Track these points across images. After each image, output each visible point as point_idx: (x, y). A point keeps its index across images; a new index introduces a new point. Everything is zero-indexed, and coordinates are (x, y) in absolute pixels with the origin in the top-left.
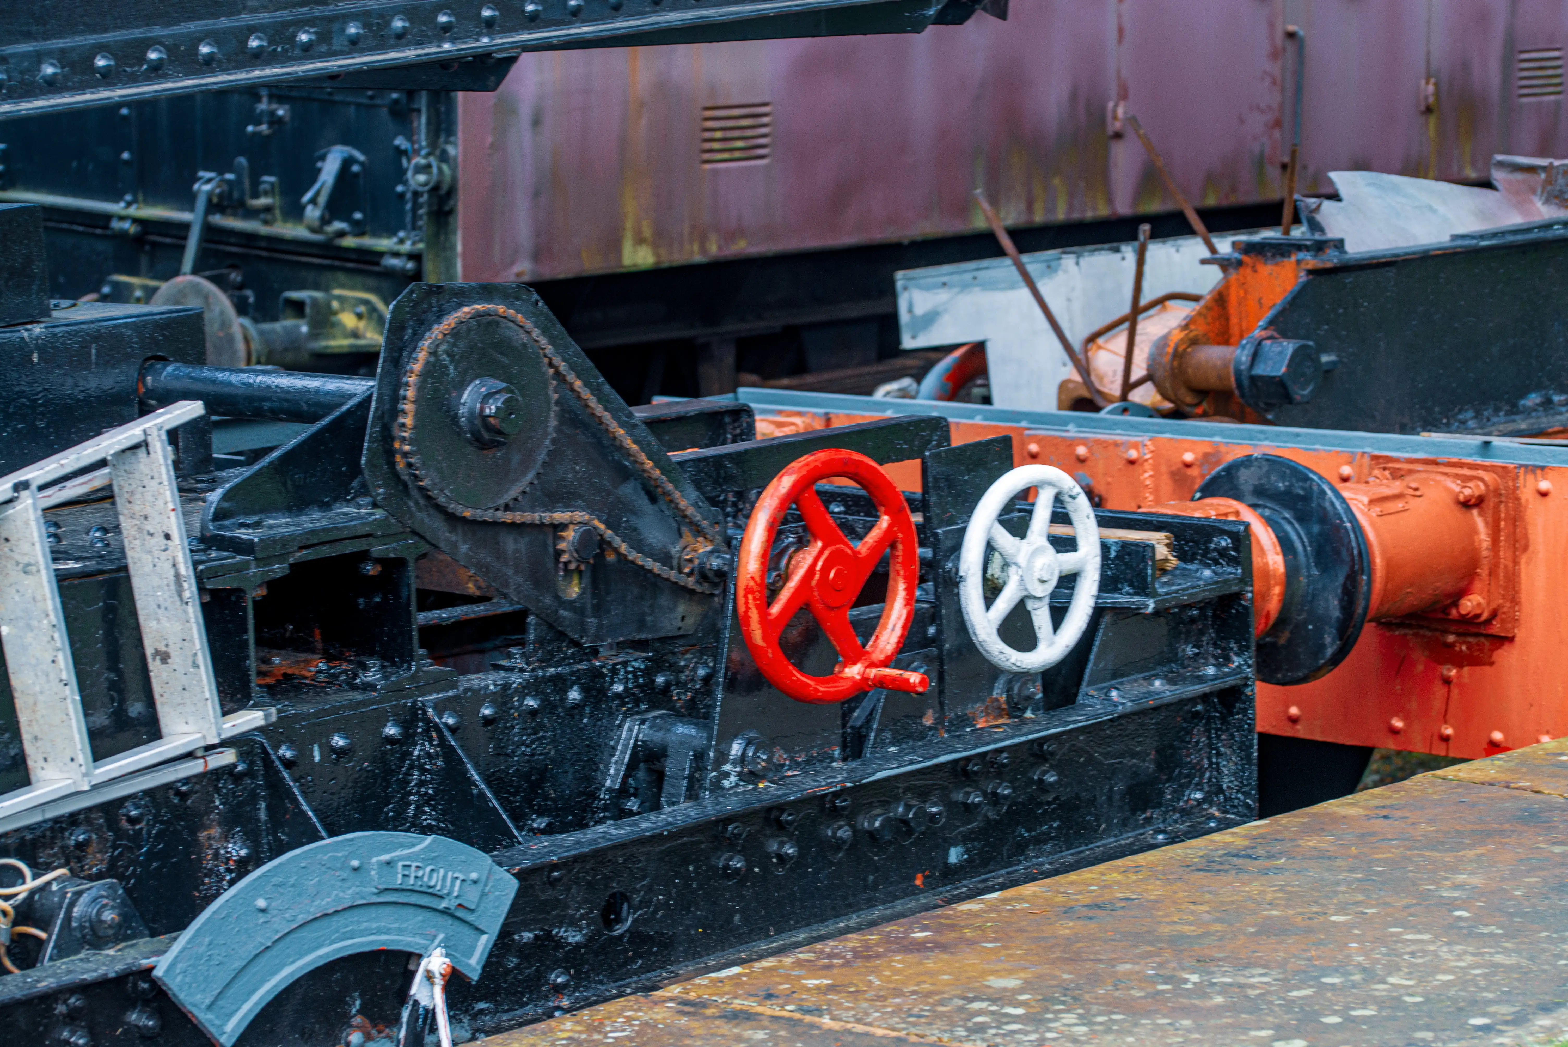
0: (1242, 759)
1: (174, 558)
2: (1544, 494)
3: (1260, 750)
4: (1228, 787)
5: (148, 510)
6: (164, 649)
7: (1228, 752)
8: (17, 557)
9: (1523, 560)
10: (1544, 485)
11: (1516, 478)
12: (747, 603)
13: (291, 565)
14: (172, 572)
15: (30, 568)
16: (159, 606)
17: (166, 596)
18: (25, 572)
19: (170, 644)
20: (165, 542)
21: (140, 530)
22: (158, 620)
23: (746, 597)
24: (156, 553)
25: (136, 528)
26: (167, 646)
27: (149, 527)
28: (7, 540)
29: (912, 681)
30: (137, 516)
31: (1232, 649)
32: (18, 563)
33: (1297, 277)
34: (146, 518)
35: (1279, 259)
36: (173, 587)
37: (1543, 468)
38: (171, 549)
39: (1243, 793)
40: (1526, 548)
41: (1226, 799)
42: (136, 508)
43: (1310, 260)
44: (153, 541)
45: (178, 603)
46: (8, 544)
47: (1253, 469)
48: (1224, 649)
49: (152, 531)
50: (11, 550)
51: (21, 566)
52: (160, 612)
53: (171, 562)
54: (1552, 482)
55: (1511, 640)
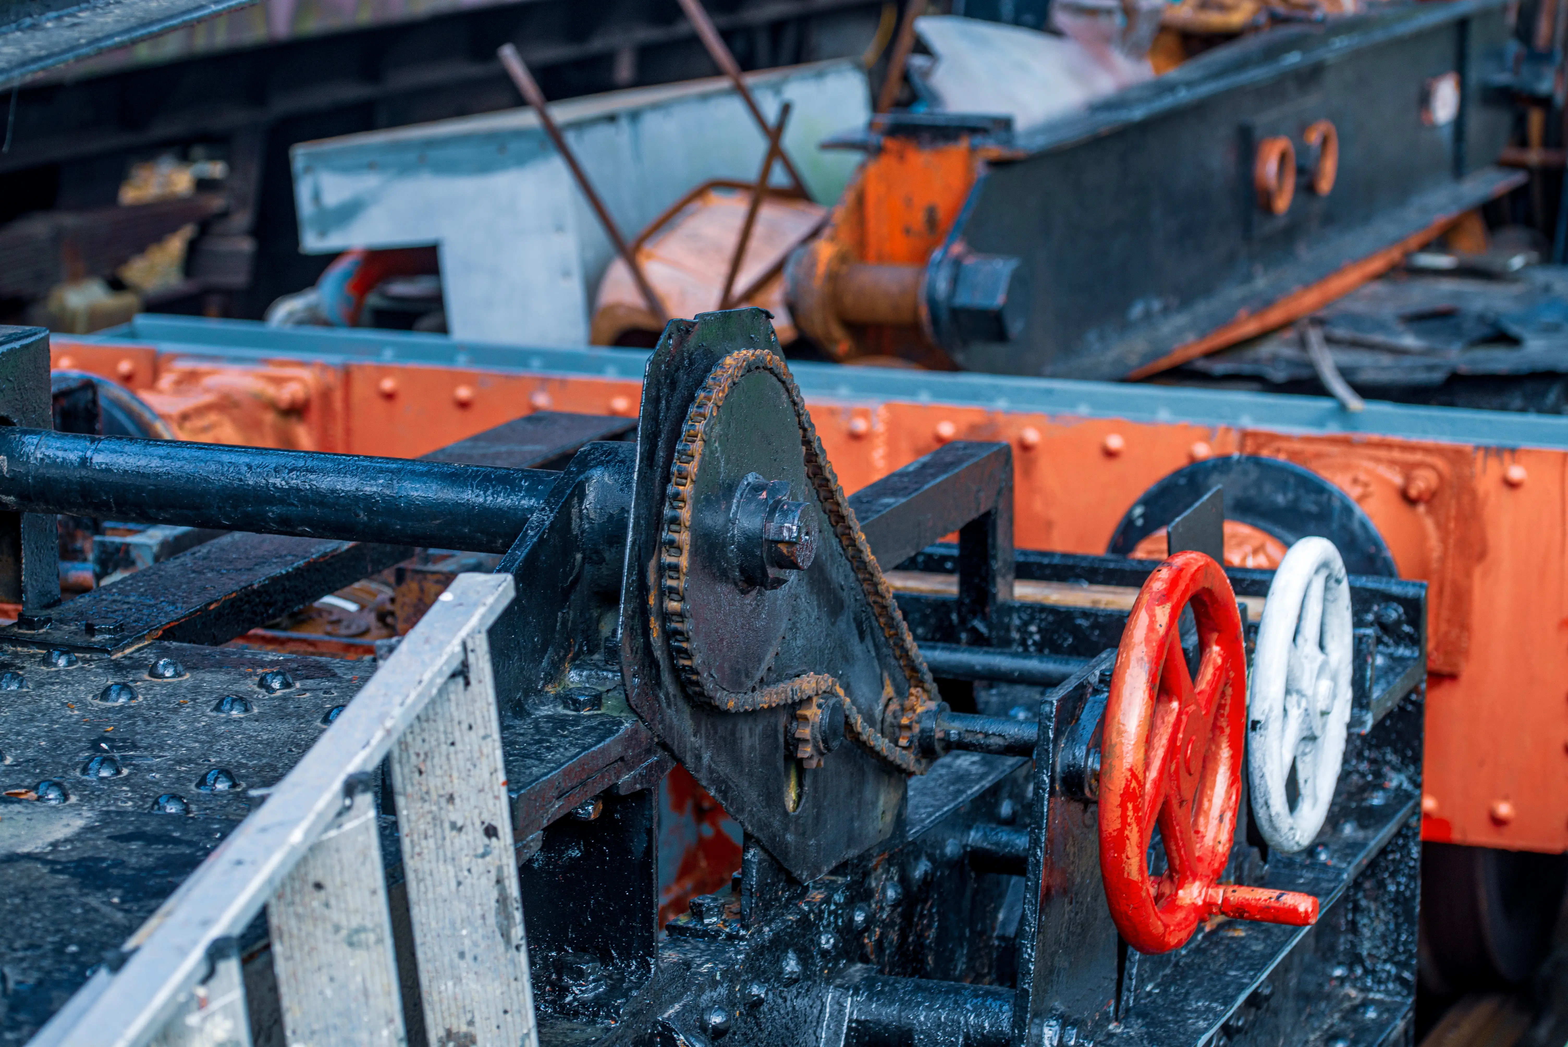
0: (1396, 916)
1: (500, 869)
2: (1512, 485)
3: (1422, 903)
4: (1369, 955)
5: (458, 786)
6: (464, 1028)
7: (1373, 906)
8: (335, 915)
9: (1478, 572)
10: (1516, 473)
11: (1471, 463)
12: (1124, 817)
13: (544, 830)
14: (495, 894)
15: (363, 936)
16: (462, 955)
17: (477, 936)
18: (351, 944)
19: (477, 1019)
20: (486, 840)
21: (436, 820)
22: (458, 980)
23: (1123, 806)
24: (465, 861)
25: (429, 818)
26: (471, 1023)
27: (454, 815)
28: (318, 886)
29: (1302, 909)
30: (434, 796)
31: (1388, 763)
32: (337, 929)
33: (969, 169)
34: (451, 799)
35: (941, 145)
36: (492, 920)
37: (1513, 451)
38: (496, 852)
39: (1396, 964)
40: (1482, 556)
41: (1366, 972)
42: (433, 782)
43: (993, 149)
44: (461, 840)
45: (501, 948)
46: (322, 894)
47: (1233, 476)
48: (1373, 762)
49: (459, 824)
50: (327, 905)
51: (344, 933)
52: (463, 964)
53: (493, 876)
54: (1527, 469)
55: (1453, 677)
